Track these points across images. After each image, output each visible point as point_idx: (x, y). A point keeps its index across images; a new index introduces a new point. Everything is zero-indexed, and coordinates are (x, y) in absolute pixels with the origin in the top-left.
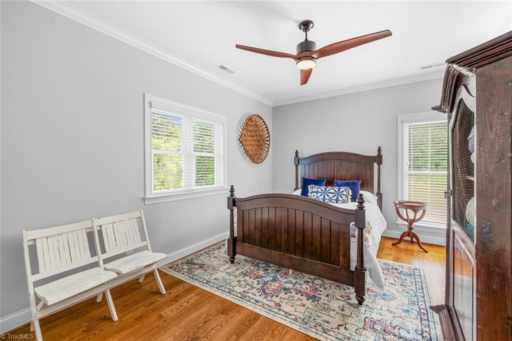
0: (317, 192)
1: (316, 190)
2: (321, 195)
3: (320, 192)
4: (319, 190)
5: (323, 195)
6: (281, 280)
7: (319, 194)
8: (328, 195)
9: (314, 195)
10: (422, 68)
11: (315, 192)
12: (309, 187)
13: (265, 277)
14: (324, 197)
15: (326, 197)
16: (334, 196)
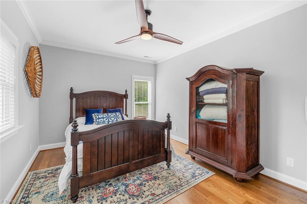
0: (103, 118)
1: (102, 116)
2: (106, 119)
3: (105, 118)
4: (104, 116)
5: (108, 119)
6: (129, 183)
7: (105, 119)
8: (111, 119)
9: (101, 120)
10: (145, 57)
11: (102, 118)
12: (93, 115)
13: (119, 188)
14: (109, 120)
15: (110, 120)
16: (115, 119)
